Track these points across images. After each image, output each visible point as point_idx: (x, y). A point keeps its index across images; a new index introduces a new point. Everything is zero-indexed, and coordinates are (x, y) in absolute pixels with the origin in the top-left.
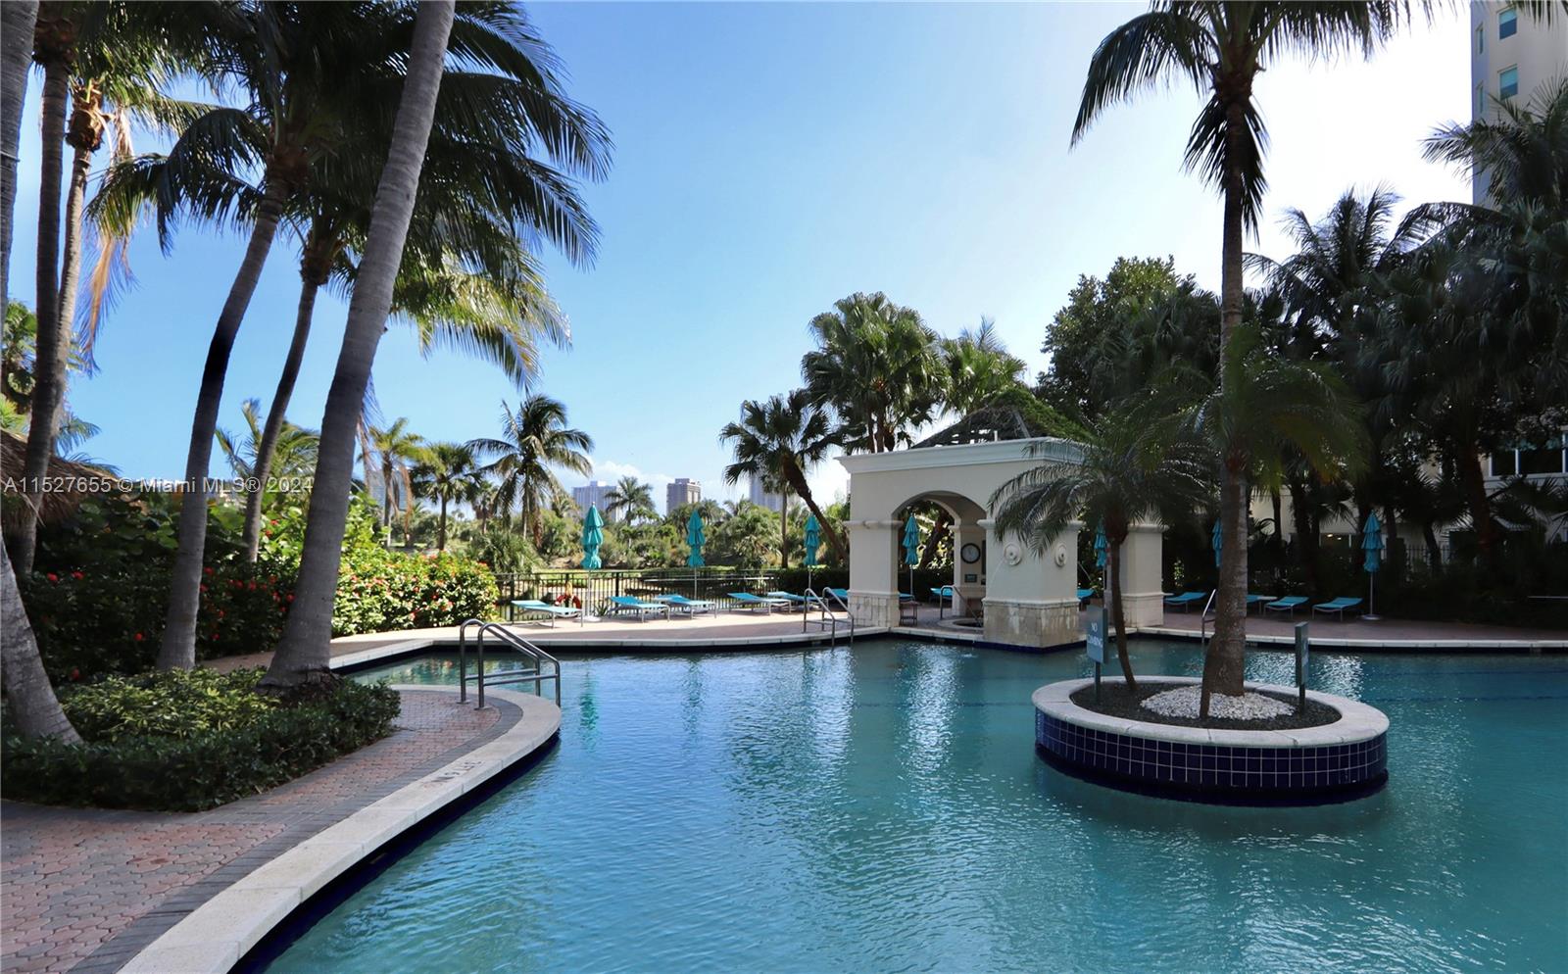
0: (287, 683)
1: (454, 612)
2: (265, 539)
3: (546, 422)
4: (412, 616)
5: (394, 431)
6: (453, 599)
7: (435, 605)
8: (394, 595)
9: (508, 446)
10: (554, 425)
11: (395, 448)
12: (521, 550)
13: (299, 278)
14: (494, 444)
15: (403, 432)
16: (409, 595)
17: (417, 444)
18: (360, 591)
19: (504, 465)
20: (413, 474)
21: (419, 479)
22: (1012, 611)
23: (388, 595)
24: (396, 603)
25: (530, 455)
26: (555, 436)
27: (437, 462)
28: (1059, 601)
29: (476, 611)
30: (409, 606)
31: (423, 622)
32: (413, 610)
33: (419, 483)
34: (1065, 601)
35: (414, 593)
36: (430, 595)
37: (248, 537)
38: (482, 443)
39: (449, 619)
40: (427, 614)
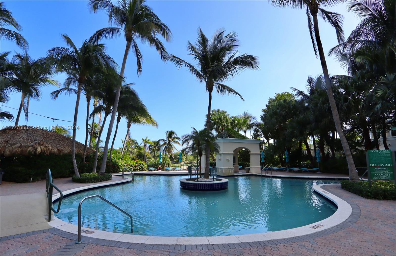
0: (100, 173)
1: (139, 169)
2: (112, 158)
3: (172, 135)
4: (133, 170)
5: (146, 139)
6: (139, 167)
7: (136, 168)
8: (130, 166)
9: (165, 140)
10: (173, 136)
11: (146, 142)
12: (167, 160)
13: (116, 122)
14: (164, 140)
15: (147, 139)
16: (132, 166)
17: (150, 141)
18: (124, 165)
19: (165, 144)
20: (150, 146)
21: (150, 147)
22: (220, 169)
23: (129, 166)
24: (130, 167)
25: (169, 142)
26: (174, 138)
27: (153, 144)
28: (228, 167)
29: (143, 169)
30: (132, 168)
31: (134, 170)
32: (133, 169)
33: (151, 148)
34: (229, 167)
35: (133, 166)
36: (135, 166)
37: (110, 158)
38: (161, 140)
39: (139, 170)
40: (135, 170)
